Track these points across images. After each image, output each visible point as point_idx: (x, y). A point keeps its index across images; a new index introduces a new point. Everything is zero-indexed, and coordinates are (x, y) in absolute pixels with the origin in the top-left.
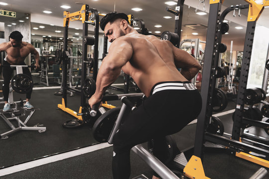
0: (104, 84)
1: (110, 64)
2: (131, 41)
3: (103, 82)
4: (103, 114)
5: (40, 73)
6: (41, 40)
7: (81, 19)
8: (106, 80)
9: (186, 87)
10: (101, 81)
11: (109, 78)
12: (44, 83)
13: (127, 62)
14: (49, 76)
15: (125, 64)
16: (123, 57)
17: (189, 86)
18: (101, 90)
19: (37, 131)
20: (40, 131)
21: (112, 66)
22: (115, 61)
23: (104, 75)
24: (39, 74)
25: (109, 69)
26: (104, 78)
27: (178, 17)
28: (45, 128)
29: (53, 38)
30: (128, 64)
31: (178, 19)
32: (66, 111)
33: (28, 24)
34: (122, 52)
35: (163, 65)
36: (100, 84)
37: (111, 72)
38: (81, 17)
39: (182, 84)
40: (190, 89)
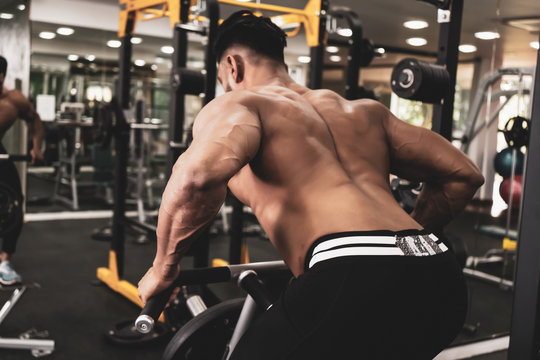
0: (181, 232)
1: (195, 173)
2: (256, 106)
3: (175, 227)
4: (195, 314)
5: (57, 168)
6: (64, 68)
7: (168, 13)
8: (185, 220)
9: (405, 247)
10: (170, 222)
11: (195, 214)
12: (65, 200)
13: (243, 166)
14: (81, 177)
15: (235, 172)
16: (231, 151)
17: (418, 244)
18: (171, 251)
19: (26, 352)
20: (35, 353)
21: (200, 180)
22: (208, 164)
23: (178, 206)
24: (51, 170)
25: (191, 189)
26: (179, 216)
27: (448, 13)
28: (51, 343)
29: (97, 62)
30: (246, 171)
31: (447, 20)
32: (119, 290)
33: (22, 26)
34: (230, 137)
35: (341, 184)
36: (168, 232)
37: (198, 195)
38: (167, 9)
39: (392, 240)
40: (419, 254)
